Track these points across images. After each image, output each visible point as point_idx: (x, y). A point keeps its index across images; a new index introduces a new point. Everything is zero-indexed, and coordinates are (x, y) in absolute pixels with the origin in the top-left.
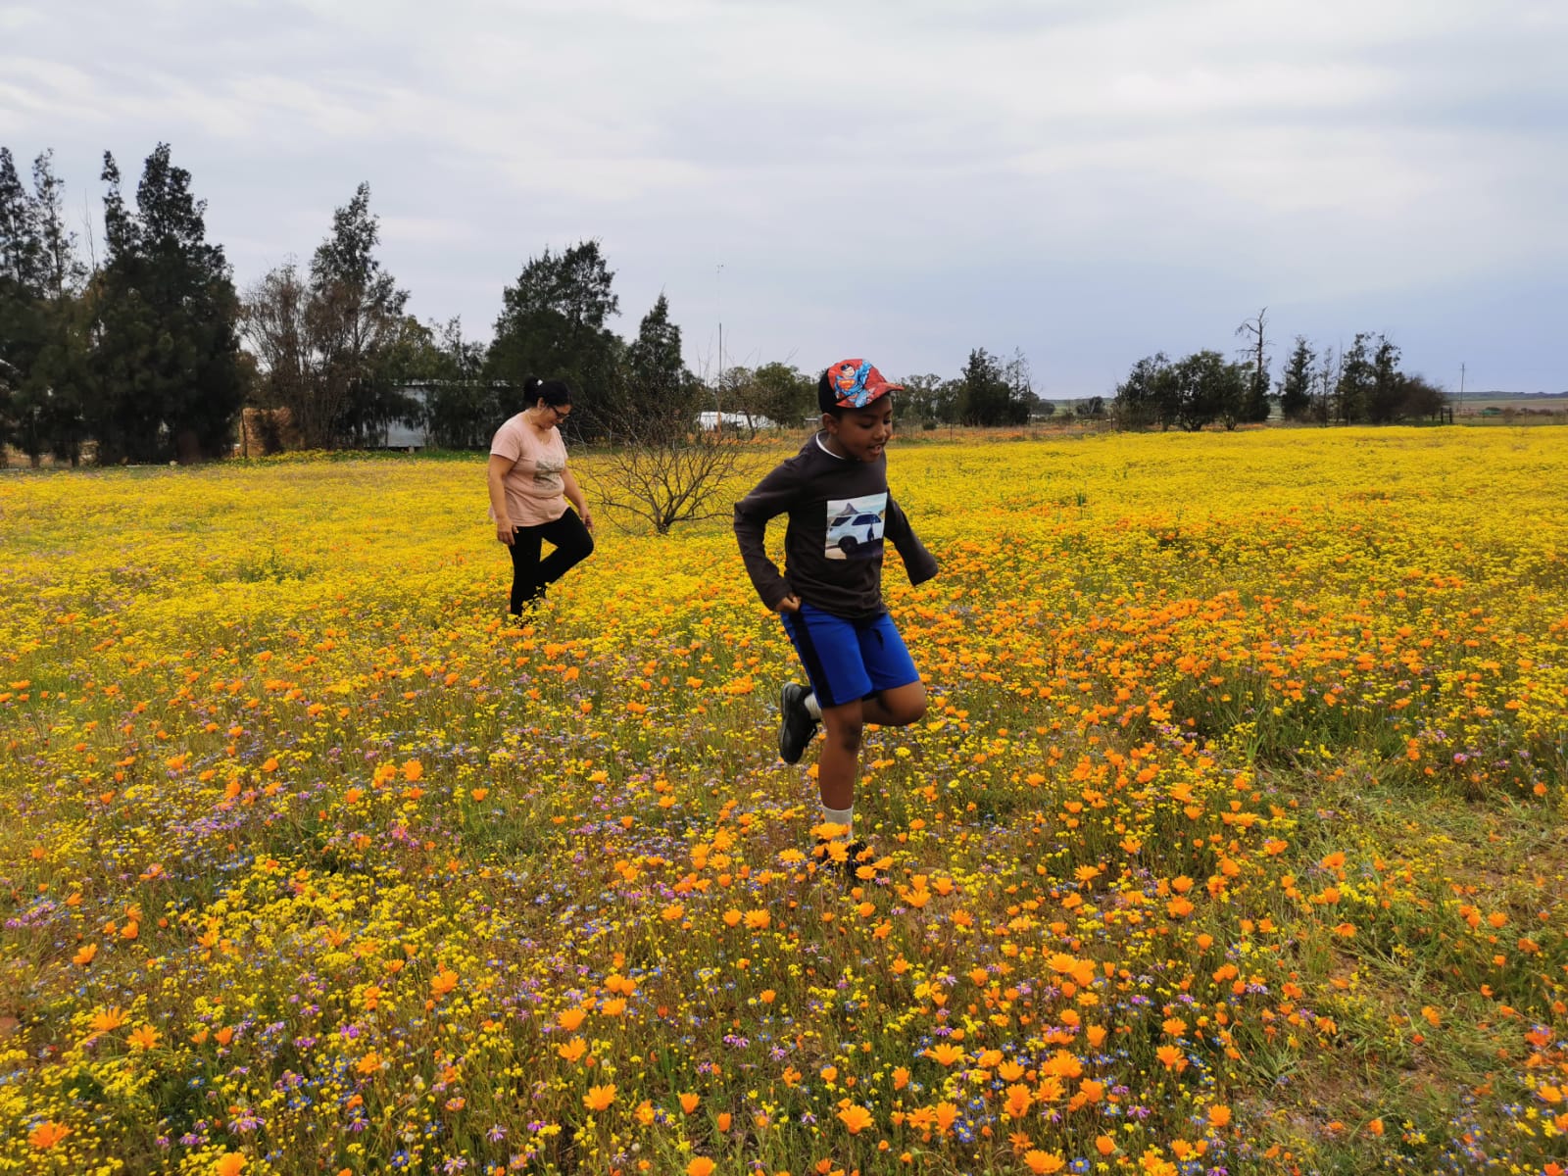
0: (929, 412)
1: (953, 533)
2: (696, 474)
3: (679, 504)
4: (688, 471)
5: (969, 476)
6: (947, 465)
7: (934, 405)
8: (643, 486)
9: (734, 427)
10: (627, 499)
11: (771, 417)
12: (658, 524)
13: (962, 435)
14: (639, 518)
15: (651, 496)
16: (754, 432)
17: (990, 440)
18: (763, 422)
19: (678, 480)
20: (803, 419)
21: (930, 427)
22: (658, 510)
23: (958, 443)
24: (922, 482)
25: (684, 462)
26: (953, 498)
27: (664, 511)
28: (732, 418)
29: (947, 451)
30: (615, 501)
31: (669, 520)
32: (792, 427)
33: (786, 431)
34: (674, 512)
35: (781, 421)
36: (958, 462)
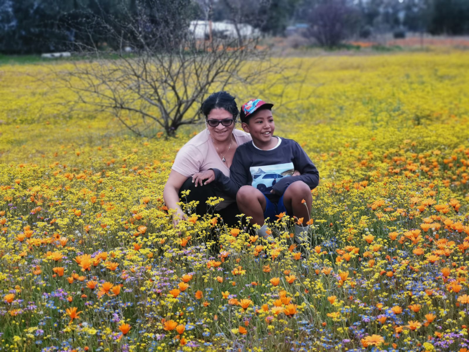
0: (397, 21)
1: (455, 140)
2: (203, 80)
3: (186, 109)
4: (195, 77)
5: (447, 81)
6: (424, 72)
7: (401, 15)
8: (152, 91)
9: (222, 35)
10: (137, 104)
11: (255, 26)
12: (167, 127)
13: (432, 43)
14: (149, 121)
15: (159, 100)
16: (241, 40)
17: (457, 47)
18: (247, 31)
19: (185, 85)
20: (284, 28)
21: (400, 35)
22: (167, 115)
23: (428, 50)
24: (406, 87)
25: (191, 68)
26: (440, 104)
27: (172, 115)
28: (220, 26)
29: (421, 58)
30: (126, 106)
31: (177, 123)
32: (274, 35)
33: (269, 39)
34: (181, 116)
35: (265, 30)
36: (434, 68)
